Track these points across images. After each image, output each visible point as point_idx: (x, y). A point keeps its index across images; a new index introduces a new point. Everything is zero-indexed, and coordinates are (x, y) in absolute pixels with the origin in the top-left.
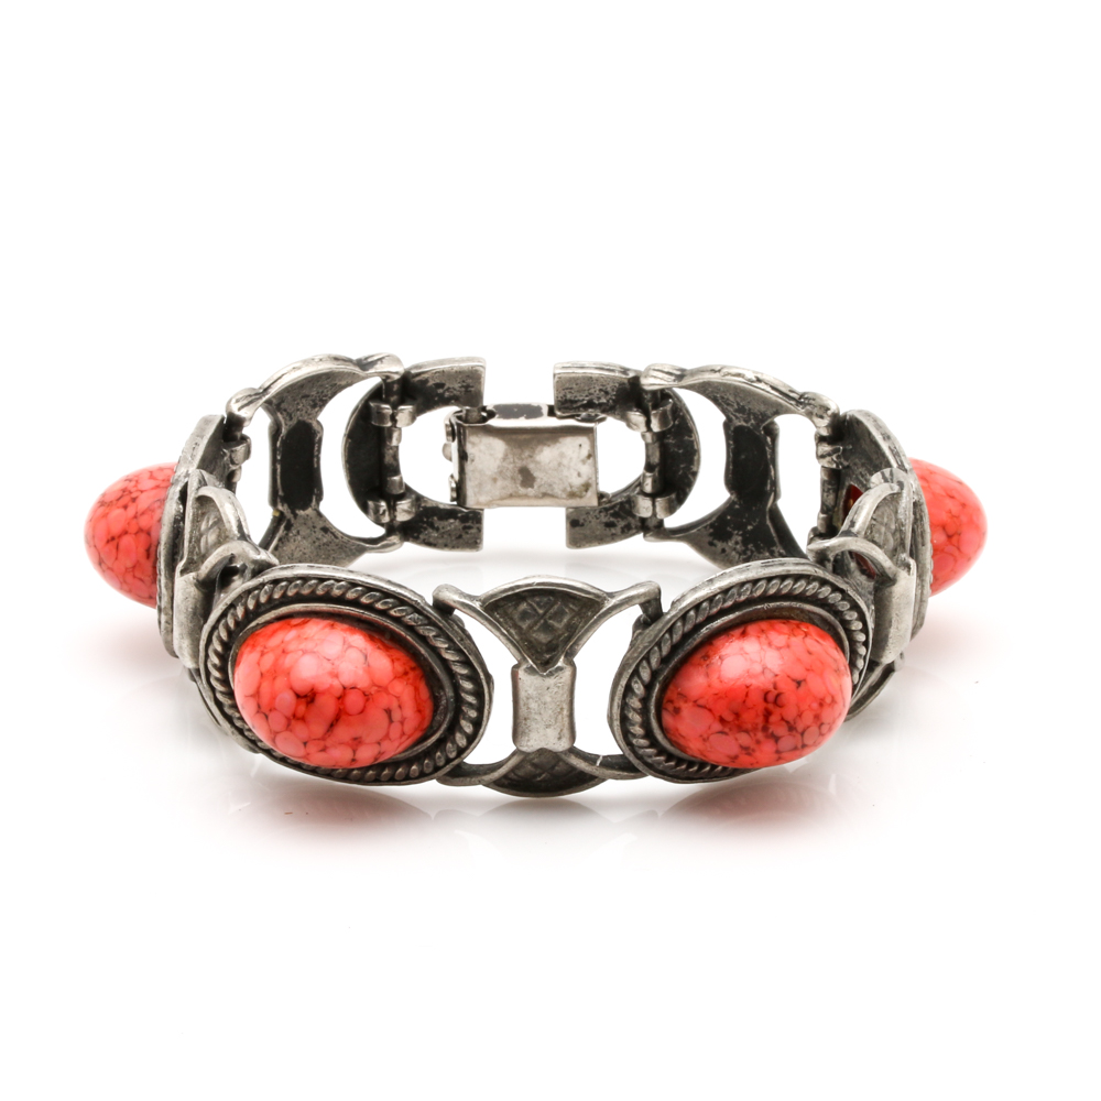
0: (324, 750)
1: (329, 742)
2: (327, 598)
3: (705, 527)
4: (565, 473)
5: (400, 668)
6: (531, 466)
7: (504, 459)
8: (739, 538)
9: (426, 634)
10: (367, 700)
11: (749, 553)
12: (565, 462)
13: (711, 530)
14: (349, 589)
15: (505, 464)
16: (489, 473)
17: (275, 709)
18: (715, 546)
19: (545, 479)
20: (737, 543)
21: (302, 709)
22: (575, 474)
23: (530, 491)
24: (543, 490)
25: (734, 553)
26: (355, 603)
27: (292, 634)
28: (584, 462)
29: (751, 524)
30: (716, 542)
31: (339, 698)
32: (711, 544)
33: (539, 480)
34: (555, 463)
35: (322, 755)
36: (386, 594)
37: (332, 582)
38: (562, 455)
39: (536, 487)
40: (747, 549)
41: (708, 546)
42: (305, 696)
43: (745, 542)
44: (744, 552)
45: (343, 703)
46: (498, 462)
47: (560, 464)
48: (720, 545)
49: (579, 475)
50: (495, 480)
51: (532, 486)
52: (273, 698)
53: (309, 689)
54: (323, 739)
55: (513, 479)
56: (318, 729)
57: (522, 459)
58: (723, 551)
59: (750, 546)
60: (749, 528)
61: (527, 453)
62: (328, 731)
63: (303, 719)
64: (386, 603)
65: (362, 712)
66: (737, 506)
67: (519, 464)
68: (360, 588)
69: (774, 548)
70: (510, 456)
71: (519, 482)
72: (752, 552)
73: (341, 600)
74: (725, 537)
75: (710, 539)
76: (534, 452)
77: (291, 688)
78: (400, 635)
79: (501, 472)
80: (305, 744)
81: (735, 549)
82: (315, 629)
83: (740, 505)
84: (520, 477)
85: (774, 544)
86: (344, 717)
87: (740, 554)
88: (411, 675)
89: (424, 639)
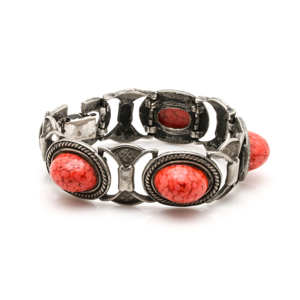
0: (188, 199)
1: (189, 196)
2: (180, 159)
3: (114, 134)
4: (89, 131)
5: (202, 175)
6: (81, 131)
7: (74, 130)
8: (123, 134)
9: (207, 165)
10: (198, 184)
11: (127, 137)
12: (89, 128)
13: (116, 134)
14: (186, 156)
15: (74, 131)
16: (70, 134)
17: (175, 190)
18: (118, 138)
19: (84, 133)
20: (123, 135)
21: (182, 189)
22: (91, 130)
23: (80, 137)
24: (83, 136)
25: (123, 138)
26: (188, 160)
27: (173, 170)
28: (93, 127)
29: (126, 129)
30: (118, 137)
31: (191, 185)
32: (117, 137)
33: (82, 134)
34: (86, 129)
35: (187, 200)
36: (196, 156)
37: (181, 155)
38: (88, 126)
39: (81, 135)
40: (126, 136)
41: (116, 138)
42: (183, 185)
43: (125, 134)
44: (126, 137)
45: (192, 186)
46: (73, 131)
47: (88, 129)
48: (119, 137)
49: (92, 131)
50: (72, 136)
51: (81, 136)
52: (174, 187)
53: (183, 183)
54: (188, 196)
55: (76, 135)
56: (187, 194)
57: (79, 129)
58: (120, 138)
59: (127, 135)
60: (126, 130)
61: (80, 127)
62: (189, 193)
63: (183, 191)
64: (196, 159)
65: (197, 187)
66: (122, 126)
67: (78, 131)
68: (189, 156)
69: (134, 134)
70: (76, 129)
71: (77, 135)
72: (128, 136)
73: (184, 159)
74: (120, 135)
75: (116, 136)
76: (81, 127)
77: (178, 184)
78: (200, 167)
79: (73, 133)
80: (183, 198)
81: (123, 137)
82: (178, 167)
83: (123, 125)
84: (78, 134)
85: (134, 133)
86: (193, 189)
87: (125, 138)
88: (204, 176)
89: (206, 167)
